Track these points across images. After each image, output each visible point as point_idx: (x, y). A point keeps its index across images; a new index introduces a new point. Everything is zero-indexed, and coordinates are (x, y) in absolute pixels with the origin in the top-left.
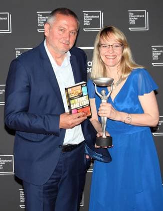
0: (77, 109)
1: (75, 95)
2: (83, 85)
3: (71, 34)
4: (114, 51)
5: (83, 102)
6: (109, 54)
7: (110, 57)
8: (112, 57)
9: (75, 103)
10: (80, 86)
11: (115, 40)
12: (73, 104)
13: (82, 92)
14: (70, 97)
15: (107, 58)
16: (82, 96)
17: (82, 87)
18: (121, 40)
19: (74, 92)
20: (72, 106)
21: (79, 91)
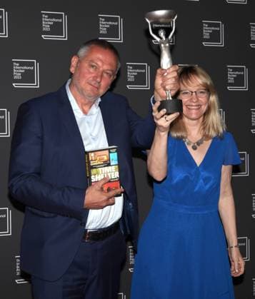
1: (99, 163)
3: (105, 75)
4: (198, 99)
5: (109, 174)
6: (191, 104)
7: (193, 107)
8: (196, 108)
9: (98, 173)
10: (107, 151)
11: (198, 86)
12: (95, 175)
13: (109, 160)
14: (92, 164)
15: (189, 109)
16: (109, 165)
17: (110, 152)
18: (206, 84)
19: (98, 158)
20: (92, 177)
21: (105, 158)
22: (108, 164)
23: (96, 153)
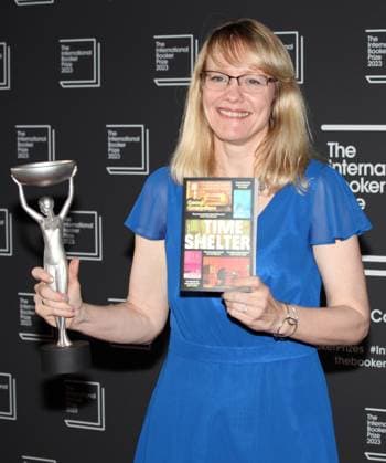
0: (204, 255)
1: (207, 208)
2: (238, 184)
5: (227, 238)
8: (236, 115)
9: (201, 232)
10: (229, 184)
12: (194, 233)
13: (232, 207)
14: (190, 208)
16: (229, 216)
17: (234, 188)
19: (206, 197)
20: (188, 238)
21: (223, 199)
22: (226, 214)
23: (203, 183)
